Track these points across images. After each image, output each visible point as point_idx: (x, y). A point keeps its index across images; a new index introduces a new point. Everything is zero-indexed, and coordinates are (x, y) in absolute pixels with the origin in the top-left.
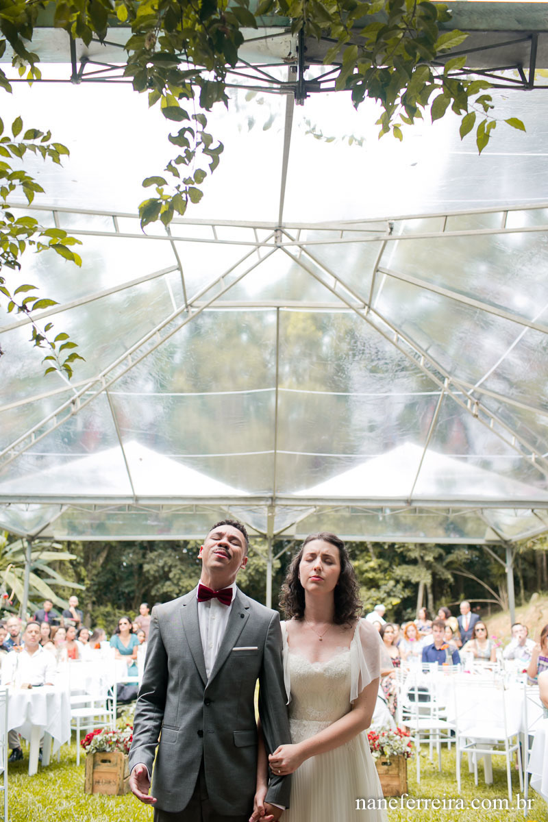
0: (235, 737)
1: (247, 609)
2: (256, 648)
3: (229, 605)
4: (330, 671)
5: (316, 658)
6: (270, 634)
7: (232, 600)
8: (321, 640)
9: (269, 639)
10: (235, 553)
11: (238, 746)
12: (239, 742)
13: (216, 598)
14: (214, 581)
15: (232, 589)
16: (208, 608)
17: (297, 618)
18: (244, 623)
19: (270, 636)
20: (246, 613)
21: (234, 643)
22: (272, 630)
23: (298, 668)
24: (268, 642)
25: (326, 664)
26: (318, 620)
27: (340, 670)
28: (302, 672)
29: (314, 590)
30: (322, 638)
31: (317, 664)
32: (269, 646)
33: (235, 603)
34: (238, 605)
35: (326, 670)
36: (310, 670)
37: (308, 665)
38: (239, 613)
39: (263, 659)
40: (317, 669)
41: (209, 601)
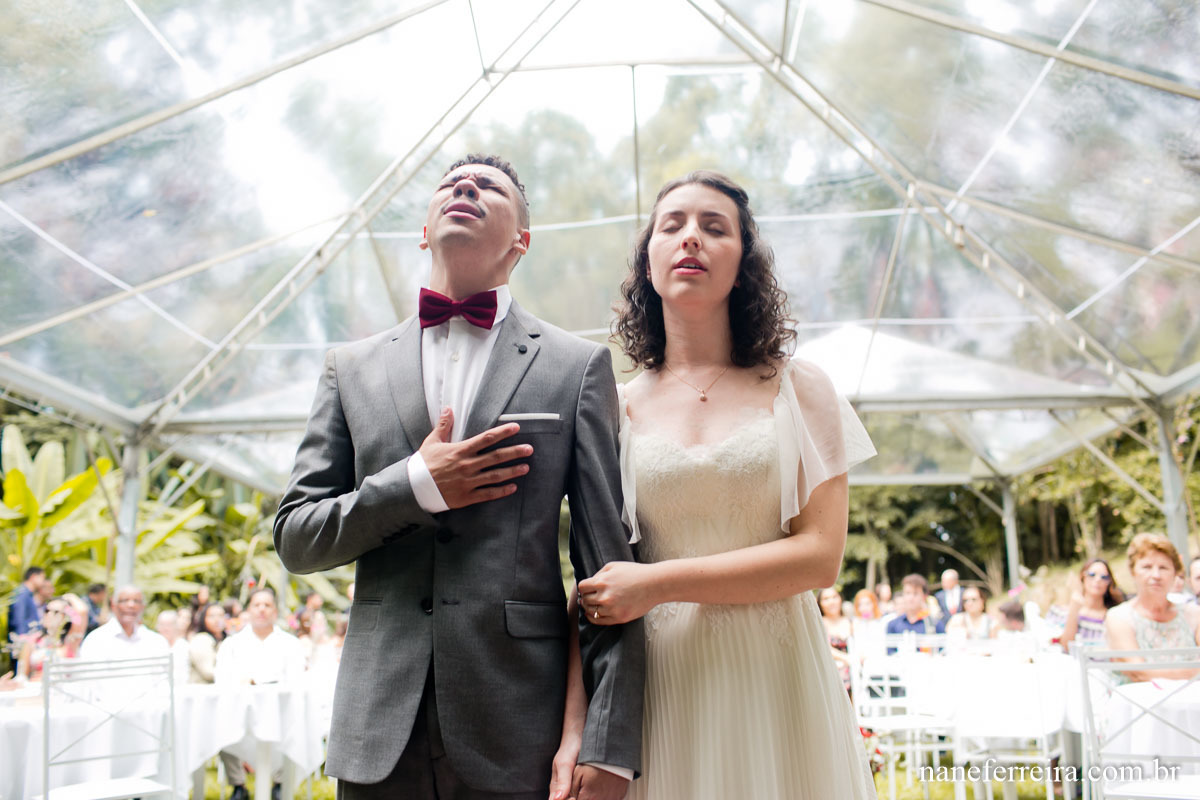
0: (509, 614)
1: (534, 337)
3: (490, 328)
4: (730, 458)
5: (696, 437)
6: (589, 387)
7: (497, 321)
8: (704, 400)
9: (586, 397)
10: (496, 208)
11: (516, 635)
12: (517, 626)
13: (462, 318)
14: (455, 282)
15: (495, 292)
16: (443, 340)
17: (650, 366)
18: (527, 364)
19: (588, 392)
20: (532, 346)
21: (502, 404)
22: (592, 379)
23: (655, 461)
24: (583, 405)
25: (721, 446)
26: (696, 358)
27: (754, 455)
28: (664, 468)
29: (683, 295)
30: (708, 396)
31: (698, 448)
32: (586, 414)
33: (506, 325)
34: (514, 328)
35: (720, 459)
36: (683, 462)
37: (677, 451)
38: (515, 345)
39: (574, 444)
40: (700, 457)
41: (445, 324)
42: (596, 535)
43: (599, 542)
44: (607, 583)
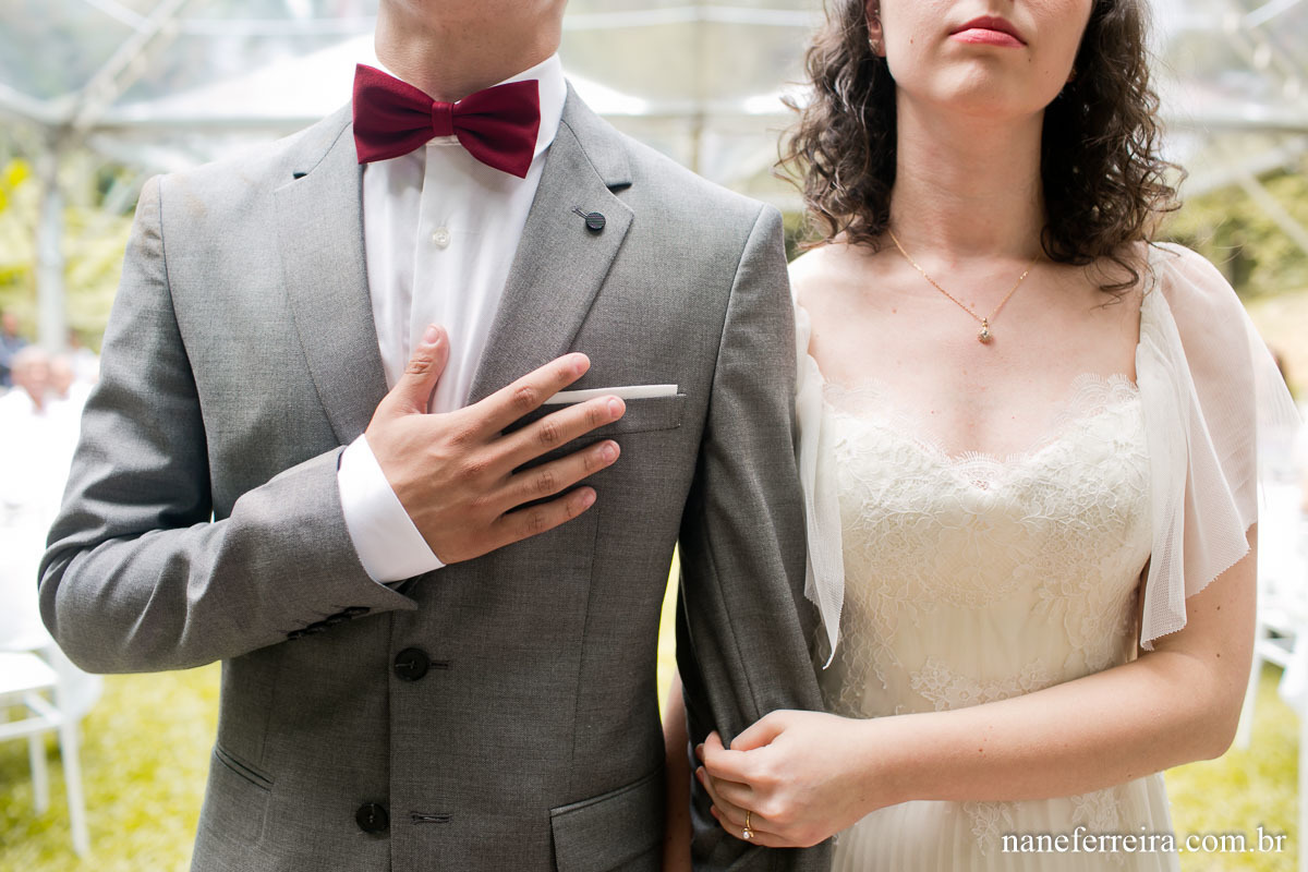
1: (616, 188)
2: (669, 390)
3: (522, 172)
4: (1050, 495)
5: (969, 433)
6: (744, 317)
7: (539, 149)
8: (986, 341)
9: (735, 342)
12: (577, 859)
13: (454, 139)
15: (532, 86)
16: (410, 192)
17: (856, 237)
18: (604, 262)
19: (741, 329)
20: (615, 212)
22: (752, 296)
23: (885, 484)
24: (737, 360)
25: (1032, 463)
26: (966, 243)
27: (1103, 489)
28: (903, 503)
30: (995, 331)
31: (980, 462)
33: (555, 159)
34: (575, 166)
35: (1030, 492)
36: (948, 495)
37: (933, 466)
38: (577, 211)
39: (707, 448)
40: (984, 486)
41: (417, 153)
42: (744, 646)
43: (748, 663)
44: (777, 777)
